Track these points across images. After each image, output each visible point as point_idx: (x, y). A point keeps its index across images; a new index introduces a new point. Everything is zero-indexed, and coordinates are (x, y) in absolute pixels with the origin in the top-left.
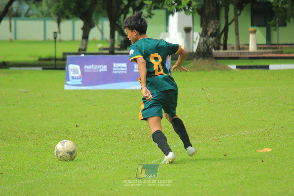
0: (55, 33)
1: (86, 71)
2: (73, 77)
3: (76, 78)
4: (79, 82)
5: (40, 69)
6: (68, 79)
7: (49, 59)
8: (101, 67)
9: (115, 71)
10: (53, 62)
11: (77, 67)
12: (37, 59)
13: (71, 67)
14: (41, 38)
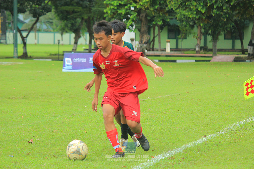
0: (59, 40)
1: (74, 62)
2: (67, 65)
3: (69, 66)
4: (71, 67)
5: (50, 60)
6: (64, 66)
7: (55, 55)
8: (83, 60)
9: (91, 62)
10: (57, 56)
11: (70, 59)
12: (48, 54)
13: (66, 59)
14: (52, 43)
